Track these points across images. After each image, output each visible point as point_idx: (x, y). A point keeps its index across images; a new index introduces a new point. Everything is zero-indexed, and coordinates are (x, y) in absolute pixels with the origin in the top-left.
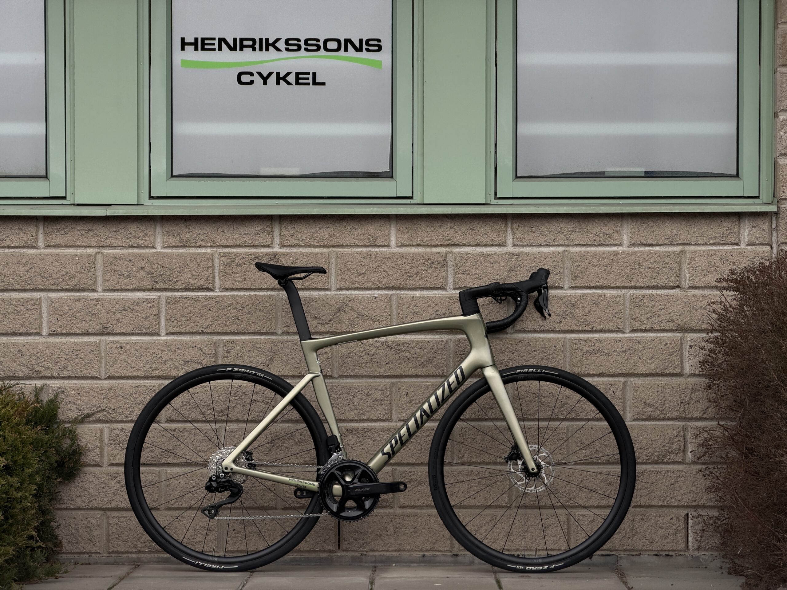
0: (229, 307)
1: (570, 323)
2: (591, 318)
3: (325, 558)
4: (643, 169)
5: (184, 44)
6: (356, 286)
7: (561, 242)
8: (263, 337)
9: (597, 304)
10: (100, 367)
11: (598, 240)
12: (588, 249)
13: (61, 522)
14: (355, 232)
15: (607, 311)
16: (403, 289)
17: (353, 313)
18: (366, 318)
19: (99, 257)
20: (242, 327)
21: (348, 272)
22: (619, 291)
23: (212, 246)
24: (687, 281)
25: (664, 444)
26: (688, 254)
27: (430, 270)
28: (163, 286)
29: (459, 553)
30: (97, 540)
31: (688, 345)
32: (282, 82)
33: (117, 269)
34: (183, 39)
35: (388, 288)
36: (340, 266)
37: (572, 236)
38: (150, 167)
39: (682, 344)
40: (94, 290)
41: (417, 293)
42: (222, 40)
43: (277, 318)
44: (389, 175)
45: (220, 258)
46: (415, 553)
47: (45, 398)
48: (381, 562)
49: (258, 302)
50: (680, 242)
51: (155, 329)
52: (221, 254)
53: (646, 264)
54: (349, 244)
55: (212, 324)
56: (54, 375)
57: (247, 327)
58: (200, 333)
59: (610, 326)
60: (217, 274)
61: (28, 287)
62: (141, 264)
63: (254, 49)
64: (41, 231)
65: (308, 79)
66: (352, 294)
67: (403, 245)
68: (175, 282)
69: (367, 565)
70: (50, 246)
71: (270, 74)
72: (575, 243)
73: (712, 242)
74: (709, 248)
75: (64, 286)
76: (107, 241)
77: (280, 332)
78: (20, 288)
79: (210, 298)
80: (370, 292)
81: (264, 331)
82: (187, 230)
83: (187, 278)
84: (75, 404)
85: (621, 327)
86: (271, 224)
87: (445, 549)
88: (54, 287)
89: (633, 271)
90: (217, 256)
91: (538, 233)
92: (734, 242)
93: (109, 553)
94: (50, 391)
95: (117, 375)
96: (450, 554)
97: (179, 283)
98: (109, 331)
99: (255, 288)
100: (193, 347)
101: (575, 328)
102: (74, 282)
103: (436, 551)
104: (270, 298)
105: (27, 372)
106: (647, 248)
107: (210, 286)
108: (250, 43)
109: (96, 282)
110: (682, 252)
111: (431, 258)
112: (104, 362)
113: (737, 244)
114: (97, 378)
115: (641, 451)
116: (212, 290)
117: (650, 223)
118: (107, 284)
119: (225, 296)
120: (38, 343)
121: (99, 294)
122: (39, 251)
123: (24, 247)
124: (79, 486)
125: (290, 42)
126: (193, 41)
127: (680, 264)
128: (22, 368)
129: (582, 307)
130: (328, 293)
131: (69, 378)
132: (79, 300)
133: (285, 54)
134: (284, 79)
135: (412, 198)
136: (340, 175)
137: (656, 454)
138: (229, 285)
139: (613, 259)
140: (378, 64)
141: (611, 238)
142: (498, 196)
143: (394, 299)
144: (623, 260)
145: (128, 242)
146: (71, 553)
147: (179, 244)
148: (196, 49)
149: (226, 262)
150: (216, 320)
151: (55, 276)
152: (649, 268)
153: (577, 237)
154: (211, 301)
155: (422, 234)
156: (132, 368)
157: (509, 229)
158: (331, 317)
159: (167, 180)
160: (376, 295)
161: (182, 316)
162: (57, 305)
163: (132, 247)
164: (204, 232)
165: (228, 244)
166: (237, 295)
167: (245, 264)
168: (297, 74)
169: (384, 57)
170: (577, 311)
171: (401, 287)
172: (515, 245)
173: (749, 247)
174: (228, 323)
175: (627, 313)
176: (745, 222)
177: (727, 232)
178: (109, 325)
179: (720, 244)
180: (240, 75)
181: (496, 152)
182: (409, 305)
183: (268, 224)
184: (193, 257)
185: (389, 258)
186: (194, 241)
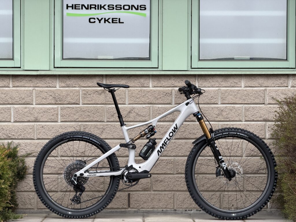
0: (86, 111)
1: (220, 118)
2: (229, 116)
3: (124, 211)
4: (249, 57)
5: (68, 7)
6: (136, 103)
7: (217, 86)
8: (99, 123)
9: (231, 110)
10: (34, 135)
11: (232, 85)
12: (228, 88)
13: (18, 197)
14: (136, 81)
15: (236, 113)
16: (155, 104)
17: (135, 114)
18: (140, 115)
19: (34, 91)
20: (91, 119)
21: (133, 97)
22: (240, 105)
23: (79, 87)
24: (267, 101)
25: (258, 166)
26: (267, 90)
27: (165, 97)
28: (60, 103)
29: (177, 209)
30: (33, 204)
31: (268, 127)
32: (106, 22)
33: (41, 95)
34: (67, 5)
35: (149, 104)
36: (129, 95)
37: (222, 83)
38: (54, 55)
39: (265, 126)
40: (32, 104)
41: (160, 106)
42: (83, 5)
43: (104, 116)
44: (149, 59)
46: (159, 209)
47: (12, 147)
48: (146, 212)
49: (97, 109)
50: (264, 86)
51: (56, 120)
52: (83, 90)
53: (251, 94)
54: (133, 86)
55: (79, 118)
56: (16, 138)
57: (93, 119)
58: (74, 121)
59: (237, 119)
60: (81, 98)
61: (6, 103)
62: (50, 94)
63: (96, 9)
64: (11, 80)
65: (117, 21)
66: (134, 106)
67: (155, 87)
68: (64, 101)
69: (140, 214)
70: (15, 87)
71: (102, 19)
72: (223, 86)
73: (277, 86)
74: (276, 88)
75: (20, 102)
76: (37, 84)
77: (106, 121)
78: (2, 103)
79: (78, 107)
80: (142, 105)
81: (99, 120)
82: (69, 80)
83: (69, 99)
84: (24, 150)
85: (241, 120)
86: (102, 78)
87: (171, 207)
88: (16, 103)
89: (246, 97)
90: (81, 91)
91: (208, 82)
92: (286, 86)
93: (38, 209)
94: (14, 144)
95: (41, 138)
96: (173, 209)
97: (66, 101)
98: (38, 120)
99: (96, 103)
100: (71, 127)
101: (223, 120)
102: (24, 101)
103: (167, 208)
104: (102, 107)
105: (5, 137)
106: (251, 88)
107: (78, 103)
108: (94, 6)
109: (33, 101)
110: (266, 90)
111: (166, 92)
112: (36, 133)
113: (287, 87)
114: (33, 139)
115: (249, 169)
116: (79, 104)
117: (253, 78)
118: (37, 102)
119: (84, 106)
120: (10, 125)
121: (34, 106)
122: (10, 88)
123: (4, 87)
124: (26, 182)
125: (110, 6)
126: (71, 6)
127: (264, 94)
128: (3, 135)
129: (226, 111)
130: (125, 105)
131: (22, 139)
132: (26, 108)
133: (108, 11)
134: (107, 21)
135: (158, 68)
136: (129, 59)
137: (255, 170)
138: (85, 102)
139: (238, 93)
140: (145, 15)
141: (237, 84)
142: (192, 67)
143: (151, 108)
144: (242, 93)
145: (46, 85)
146: (22, 209)
147: (66, 86)
148: (73, 9)
149: (84, 93)
150: (80, 116)
151: (16, 98)
152: (252, 96)
153: (224, 84)
154: (78, 109)
155: (162, 82)
156: (47, 135)
157: (197, 80)
158: (126, 115)
159: (61, 60)
160: (144, 106)
161: (67, 114)
162: (17, 110)
163: (47, 87)
164: (76, 81)
165: (85, 86)
166: (89, 106)
167: (92, 94)
168: (113, 19)
169: (147, 12)
170: (223, 113)
173: (292, 88)
174: (85, 117)
175: (243, 114)
176: (290, 78)
177: (283, 82)
178: (38, 118)
179: (280, 87)
180: (90, 19)
181: (191, 50)
182: (157, 110)
183: (101, 78)
184: (71, 91)
185: (149, 92)
186: (72, 85)
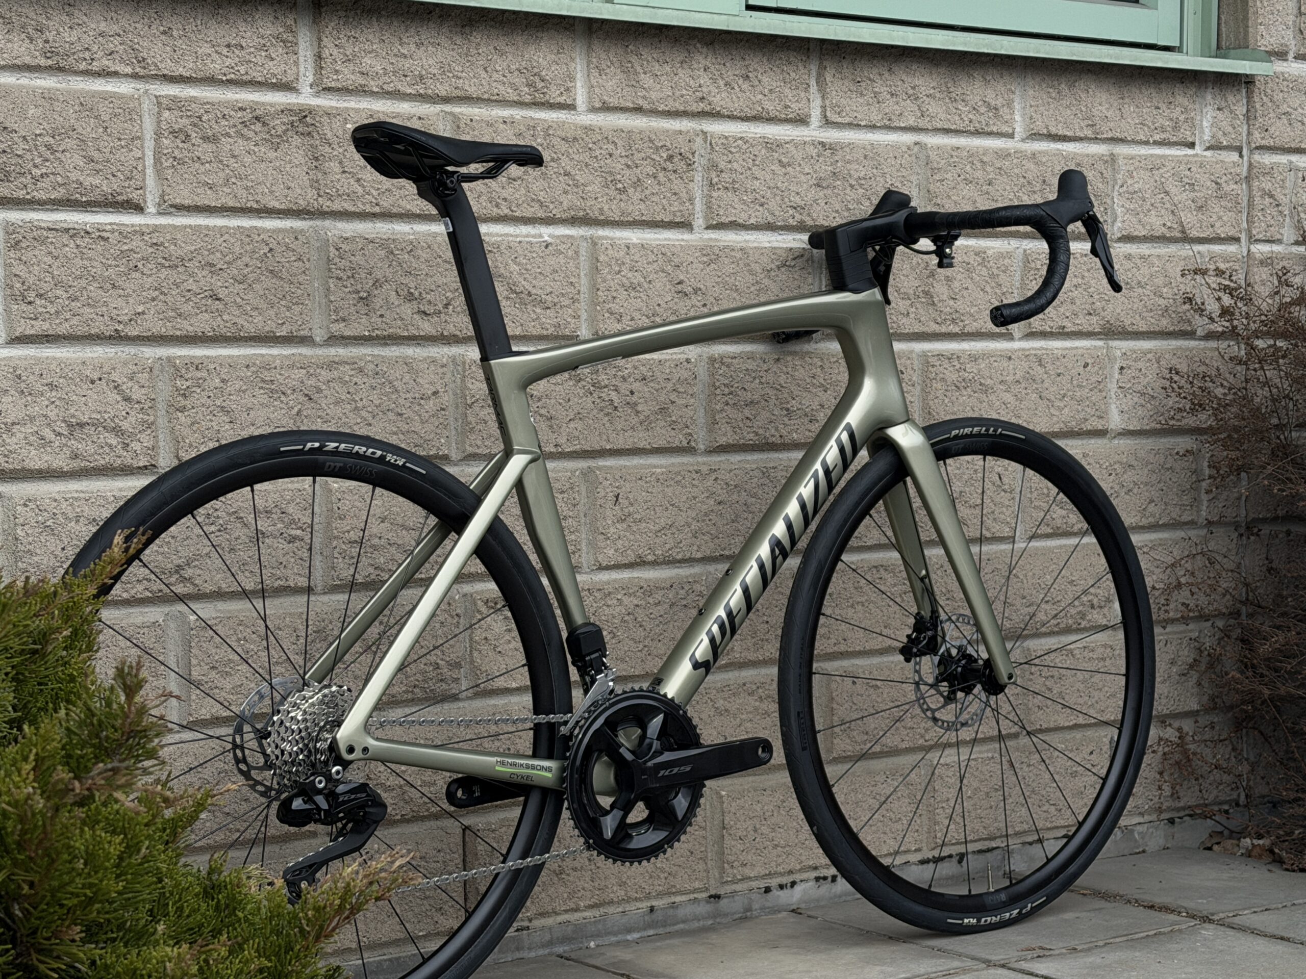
0: (190, 260)
2: (961, 306)
6: (506, 211)
7: (911, 122)
8: (275, 351)
9: (972, 271)
11: (978, 121)
12: (957, 141)
14: (500, 64)
15: (990, 289)
16: (607, 223)
18: (526, 299)
20: (225, 322)
22: (1007, 242)
23: (135, 76)
24: (1119, 224)
25: (1086, 589)
26: (1121, 162)
27: (663, 177)
29: (721, 892)
31: (1118, 367)
35: (573, 221)
37: (931, 109)
39: (1107, 365)
41: (634, 236)
45: (159, 113)
46: (634, 908)
48: (563, 939)
49: (266, 249)
50: (1109, 135)
52: (164, 101)
54: (486, 96)
55: (143, 313)
57: (240, 321)
58: (110, 337)
60: (152, 161)
67: (606, 108)
69: (531, 953)
72: (934, 124)
73: (1157, 137)
74: (1154, 152)
77: (319, 335)
79: (135, 232)
80: (535, 230)
81: (282, 332)
82: (65, 18)
83: (72, 168)
87: (696, 884)
90: (148, 105)
91: (869, 96)
92: (1187, 140)
96: (704, 895)
97: (45, 183)
99: (255, 206)
100: (93, 382)
101: (933, 328)
103: (675, 894)
104: (296, 238)
106: (1055, 146)
107: (132, 196)
110: (1114, 158)
111: (668, 144)
113: (1191, 145)
116: (139, 209)
117: (1062, 86)
119: (175, 227)
138: (184, 197)
139: (1001, 168)
141: (999, 118)
143: (586, 249)
144: (1017, 171)
147: (43, 62)
149: (176, 127)
150: (154, 299)
153: (940, 111)
154: (136, 243)
155: (647, 81)
157: (814, 81)
158: (446, 295)
160: (548, 238)
161: (59, 284)
164: (114, 28)
165: (181, 71)
166: (207, 227)
167: (228, 135)
171: (602, 218)
172: (827, 123)
173: (1208, 153)
174: (187, 307)
179: (1170, 144)
182: (620, 265)
183: (287, 20)
184: (87, 107)
185: (576, 139)
186: (87, 55)
